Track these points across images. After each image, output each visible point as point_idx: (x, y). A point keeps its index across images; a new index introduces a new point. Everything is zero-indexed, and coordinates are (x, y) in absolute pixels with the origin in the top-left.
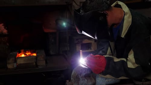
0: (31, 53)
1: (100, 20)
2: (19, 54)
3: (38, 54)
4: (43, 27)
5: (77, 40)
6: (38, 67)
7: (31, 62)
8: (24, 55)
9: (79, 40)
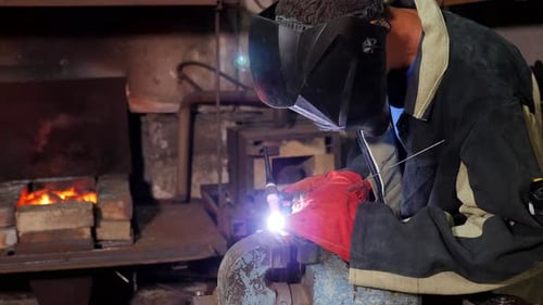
0: (76, 191)
1: (367, 50)
2: (31, 196)
3: (103, 196)
4: (128, 93)
5: (257, 143)
6: (100, 247)
7: (74, 226)
8: (51, 199)
9: (266, 144)
